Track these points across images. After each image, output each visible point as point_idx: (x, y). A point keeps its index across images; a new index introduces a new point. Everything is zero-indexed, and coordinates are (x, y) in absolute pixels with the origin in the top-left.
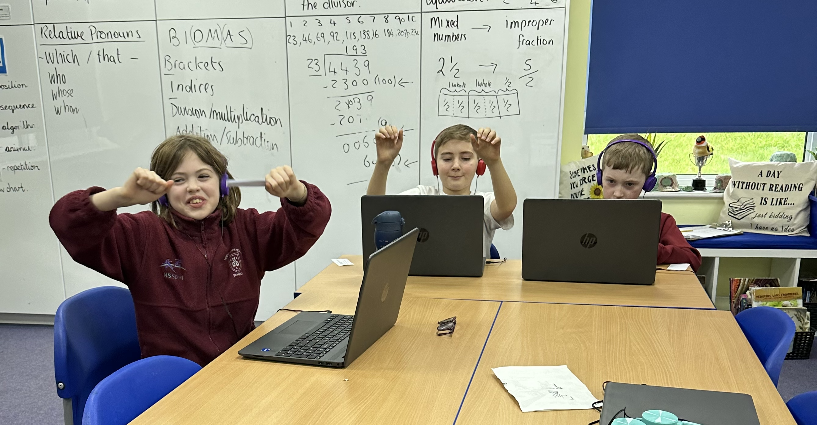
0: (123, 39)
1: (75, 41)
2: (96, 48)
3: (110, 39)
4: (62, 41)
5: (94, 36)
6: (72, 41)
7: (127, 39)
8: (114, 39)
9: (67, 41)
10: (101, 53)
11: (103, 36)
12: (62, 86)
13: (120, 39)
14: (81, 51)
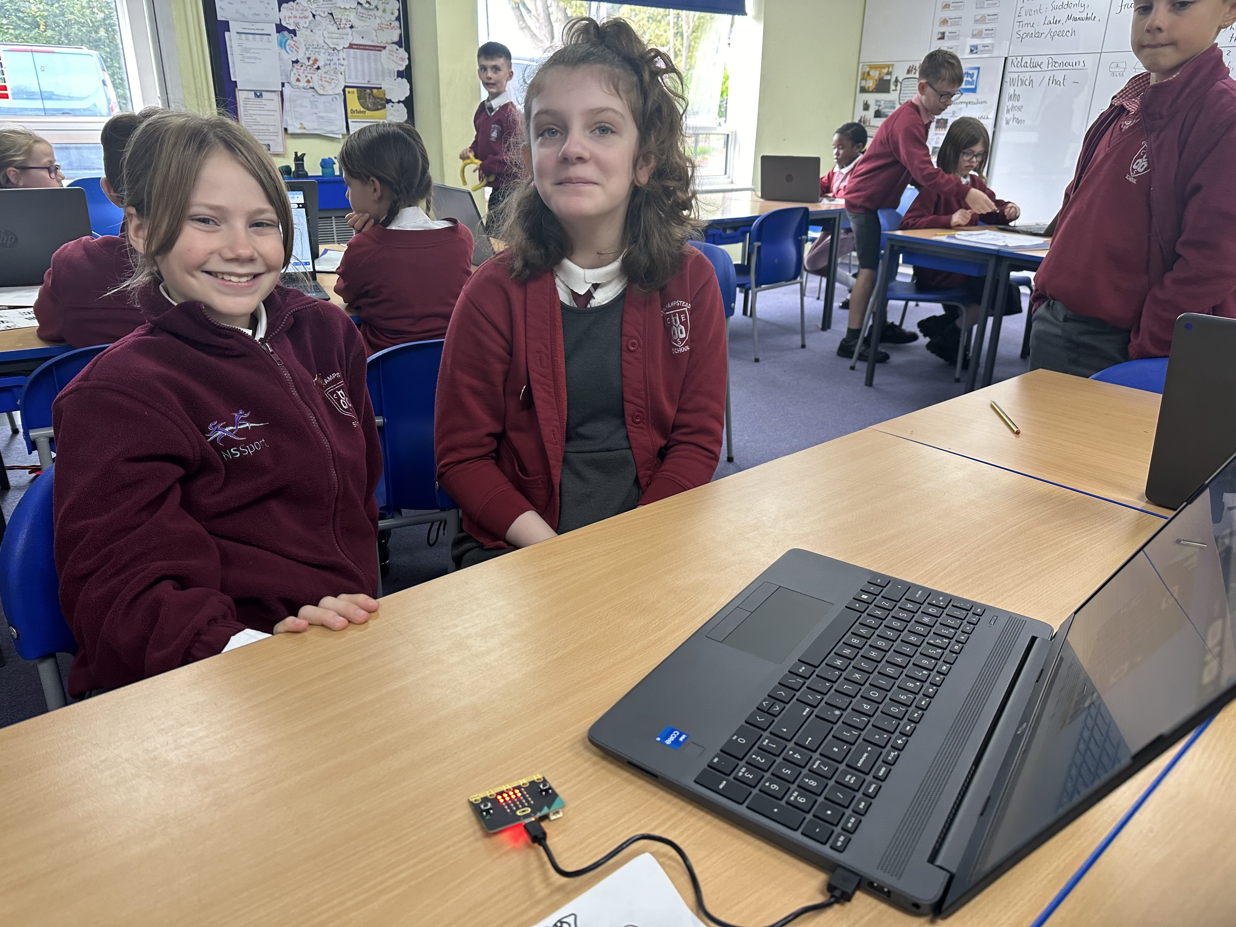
0: (1071, 67)
1: (1035, 69)
2: (1048, 75)
3: (1061, 68)
4: (1026, 69)
5: (1050, 65)
6: (1033, 69)
7: (1075, 67)
8: (1065, 67)
9: (1029, 69)
10: (1051, 79)
11: (1057, 65)
12: (1016, 104)
13: (1069, 67)
14: (1037, 77)
